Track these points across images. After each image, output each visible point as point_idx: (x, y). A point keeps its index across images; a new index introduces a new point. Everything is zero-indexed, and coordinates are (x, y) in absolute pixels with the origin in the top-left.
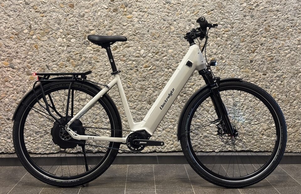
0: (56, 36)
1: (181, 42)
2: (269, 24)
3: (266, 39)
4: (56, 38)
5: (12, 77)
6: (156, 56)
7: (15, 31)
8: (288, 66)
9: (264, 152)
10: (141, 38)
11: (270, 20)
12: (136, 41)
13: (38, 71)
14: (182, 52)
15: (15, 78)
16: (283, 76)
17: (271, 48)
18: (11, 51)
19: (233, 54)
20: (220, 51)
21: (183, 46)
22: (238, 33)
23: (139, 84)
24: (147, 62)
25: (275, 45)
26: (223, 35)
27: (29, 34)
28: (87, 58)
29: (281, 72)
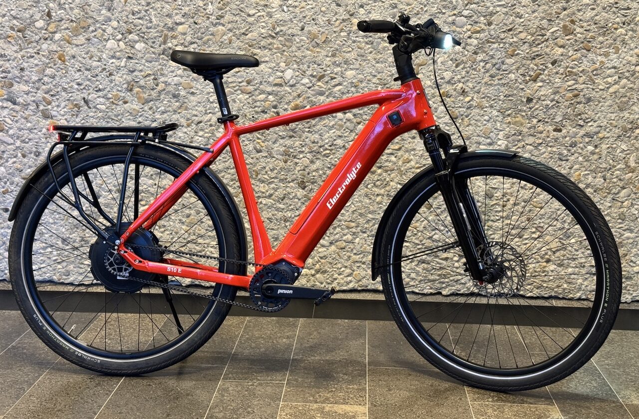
0: (103, 35)
1: (375, 54)
2: (573, 18)
3: (565, 51)
4: (105, 39)
5: (12, 121)
6: (320, 84)
7: (18, 24)
8: (612, 113)
9: (551, 297)
10: (287, 43)
11: (575, 8)
12: (276, 51)
13: (65, 110)
14: (375, 76)
15: (18, 125)
16: (600, 135)
17: (574, 70)
18: (8, 65)
19: (489, 83)
20: (459, 77)
21: (378, 62)
22: (502, 36)
23: (280, 145)
24: (299, 96)
25: (585, 65)
26: (469, 40)
27: (46, 30)
28: (169, 84)
29: (595, 124)
